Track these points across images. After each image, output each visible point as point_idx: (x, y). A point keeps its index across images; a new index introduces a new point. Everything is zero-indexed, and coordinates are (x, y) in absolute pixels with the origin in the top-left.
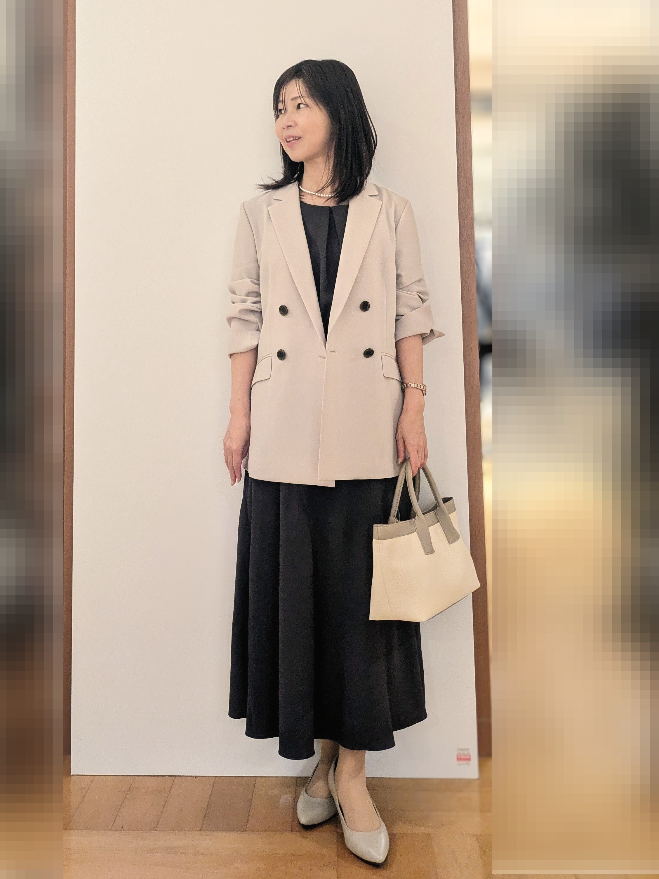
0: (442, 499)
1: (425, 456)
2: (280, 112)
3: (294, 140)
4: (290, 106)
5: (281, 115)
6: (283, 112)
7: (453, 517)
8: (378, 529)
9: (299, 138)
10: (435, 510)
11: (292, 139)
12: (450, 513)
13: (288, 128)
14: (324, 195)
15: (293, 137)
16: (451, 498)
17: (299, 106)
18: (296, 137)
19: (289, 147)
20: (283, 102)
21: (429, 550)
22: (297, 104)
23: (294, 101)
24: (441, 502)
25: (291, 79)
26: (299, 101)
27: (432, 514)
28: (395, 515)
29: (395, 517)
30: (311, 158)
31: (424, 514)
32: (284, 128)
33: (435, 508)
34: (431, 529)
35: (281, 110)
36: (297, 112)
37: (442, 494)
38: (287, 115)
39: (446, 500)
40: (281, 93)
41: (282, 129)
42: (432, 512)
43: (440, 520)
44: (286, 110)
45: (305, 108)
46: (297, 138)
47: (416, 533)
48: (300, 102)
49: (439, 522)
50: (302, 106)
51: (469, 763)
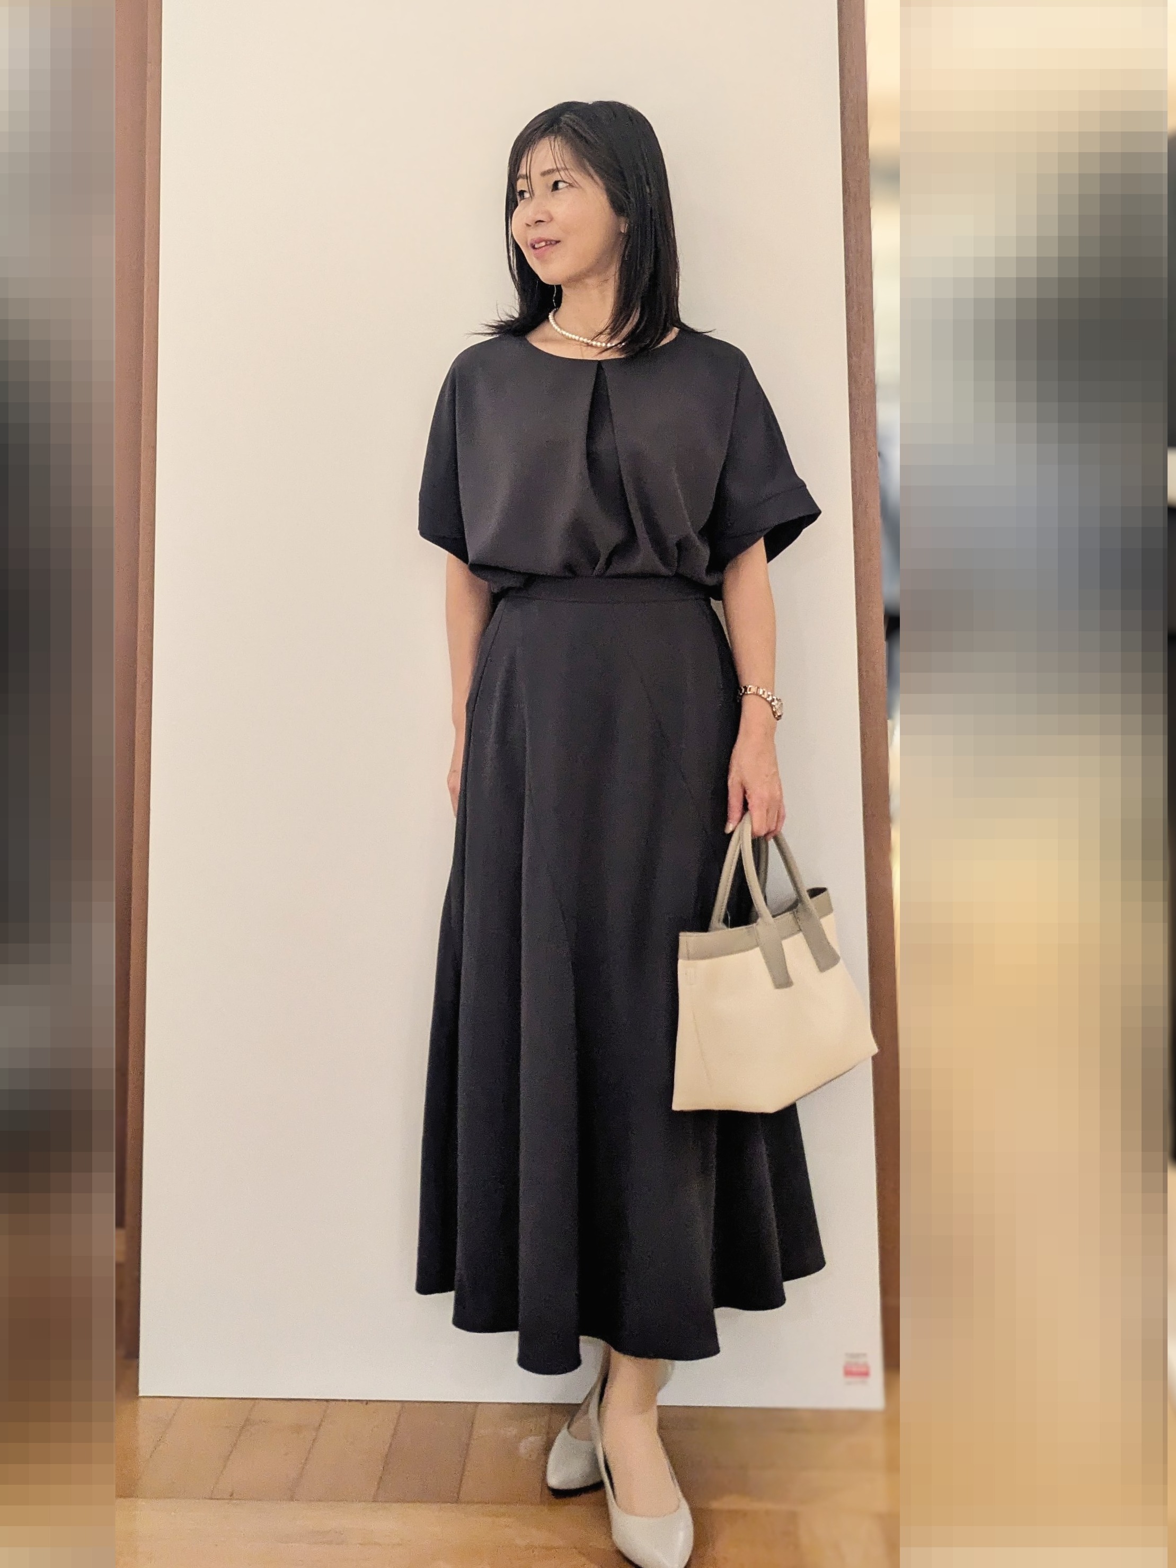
0: (808, 891)
1: (780, 818)
2: (520, 196)
3: (546, 245)
4: (540, 185)
5: (522, 201)
6: (527, 195)
7: (828, 923)
8: (688, 940)
9: (558, 242)
10: (795, 910)
11: (543, 244)
12: (821, 917)
13: (537, 223)
14: (599, 344)
15: (546, 241)
16: (823, 890)
17: (555, 186)
18: (551, 241)
19: (537, 258)
20: (527, 179)
21: (783, 980)
22: (552, 183)
23: (547, 177)
24: (806, 896)
25: (542, 136)
26: (556, 177)
27: (788, 916)
28: (722, 917)
29: (721, 920)
30: (577, 279)
31: (774, 916)
32: (530, 224)
33: (794, 906)
34: (787, 944)
35: (522, 192)
36: (553, 196)
37: (808, 883)
38: (535, 201)
39: (815, 892)
40: (524, 160)
41: (525, 226)
42: (788, 913)
43: (802, 928)
44: (532, 193)
45: (566, 189)
46: (553, 243)
47: (758, 949)
48: (559, 178)
49: (800, 930)
50: (561, 185)
51: (867, 1380)
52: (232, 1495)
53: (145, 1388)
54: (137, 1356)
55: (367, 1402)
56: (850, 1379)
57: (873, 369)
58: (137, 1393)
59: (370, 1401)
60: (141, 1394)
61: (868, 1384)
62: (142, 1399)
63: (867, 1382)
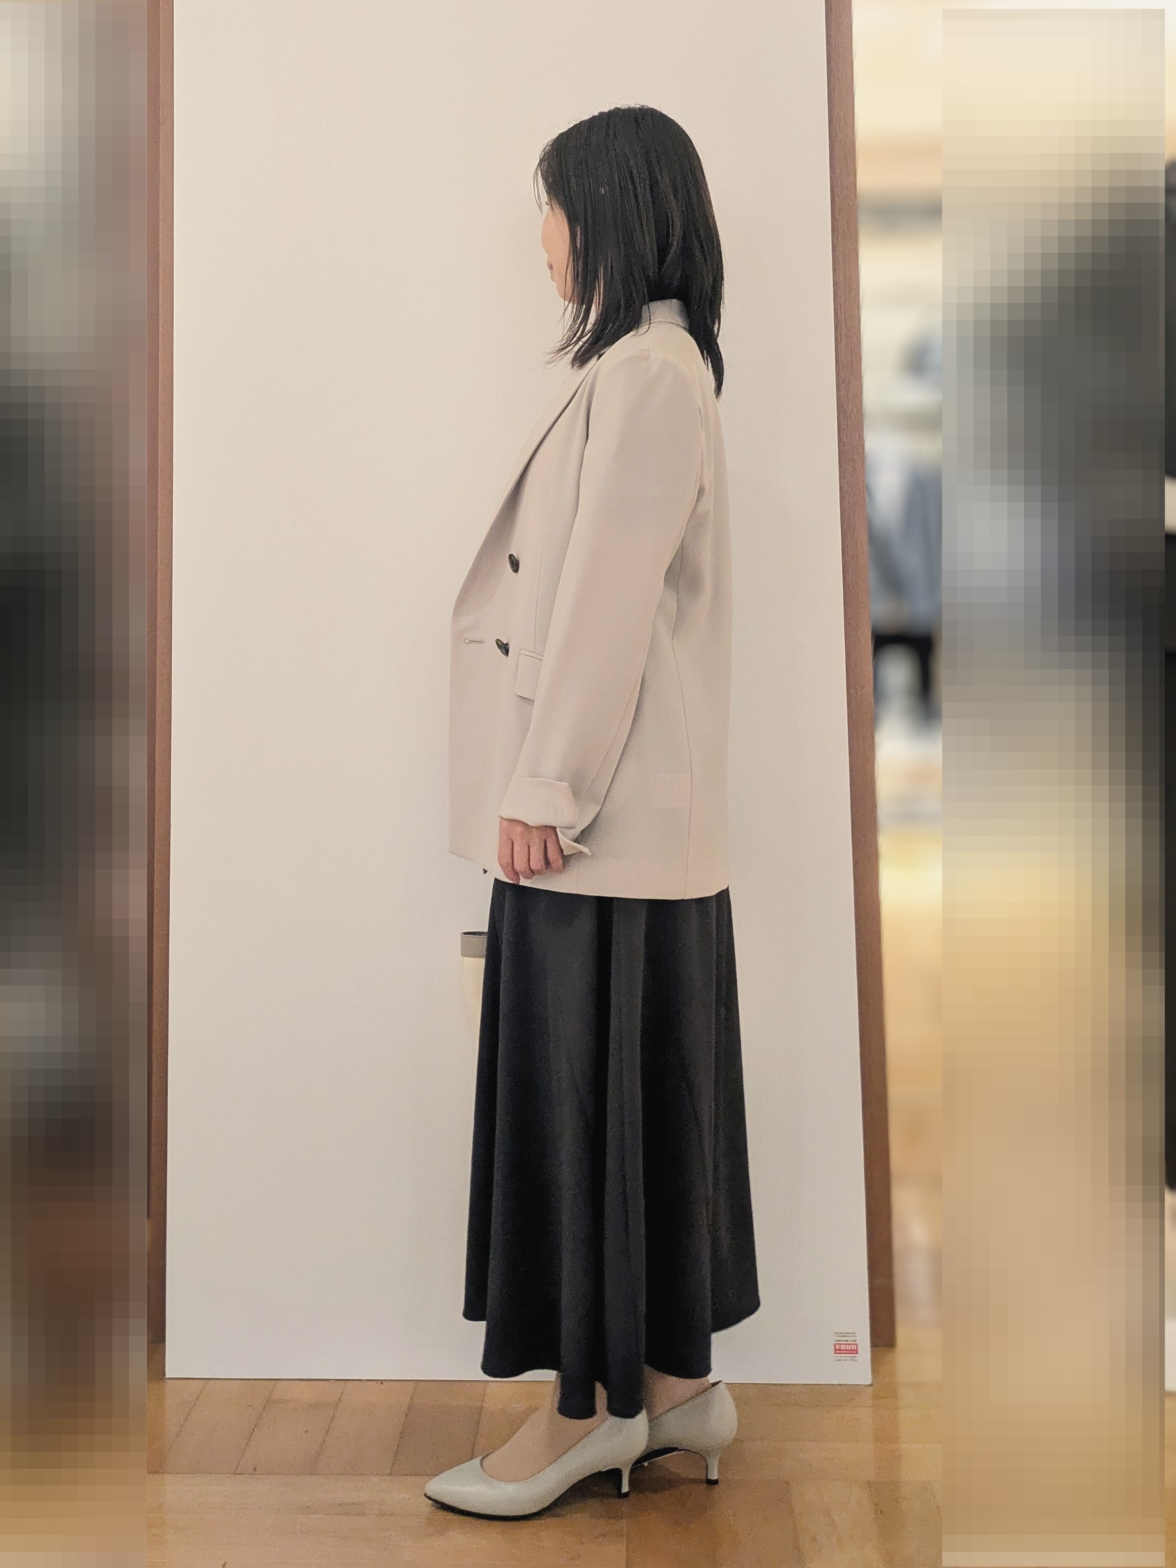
51: (854, 1357)
52: (255, 1470)
53: (171, 1371)
54: (163, 1340)
55: (382, 1382)
56: (840, 1356)
57: (861, 401)
58: (164, 1374)
59: (384, 1380)
60: (167, 1376)
61: (856, 1360)
62: (168, 1381)
63: (855, 1359)
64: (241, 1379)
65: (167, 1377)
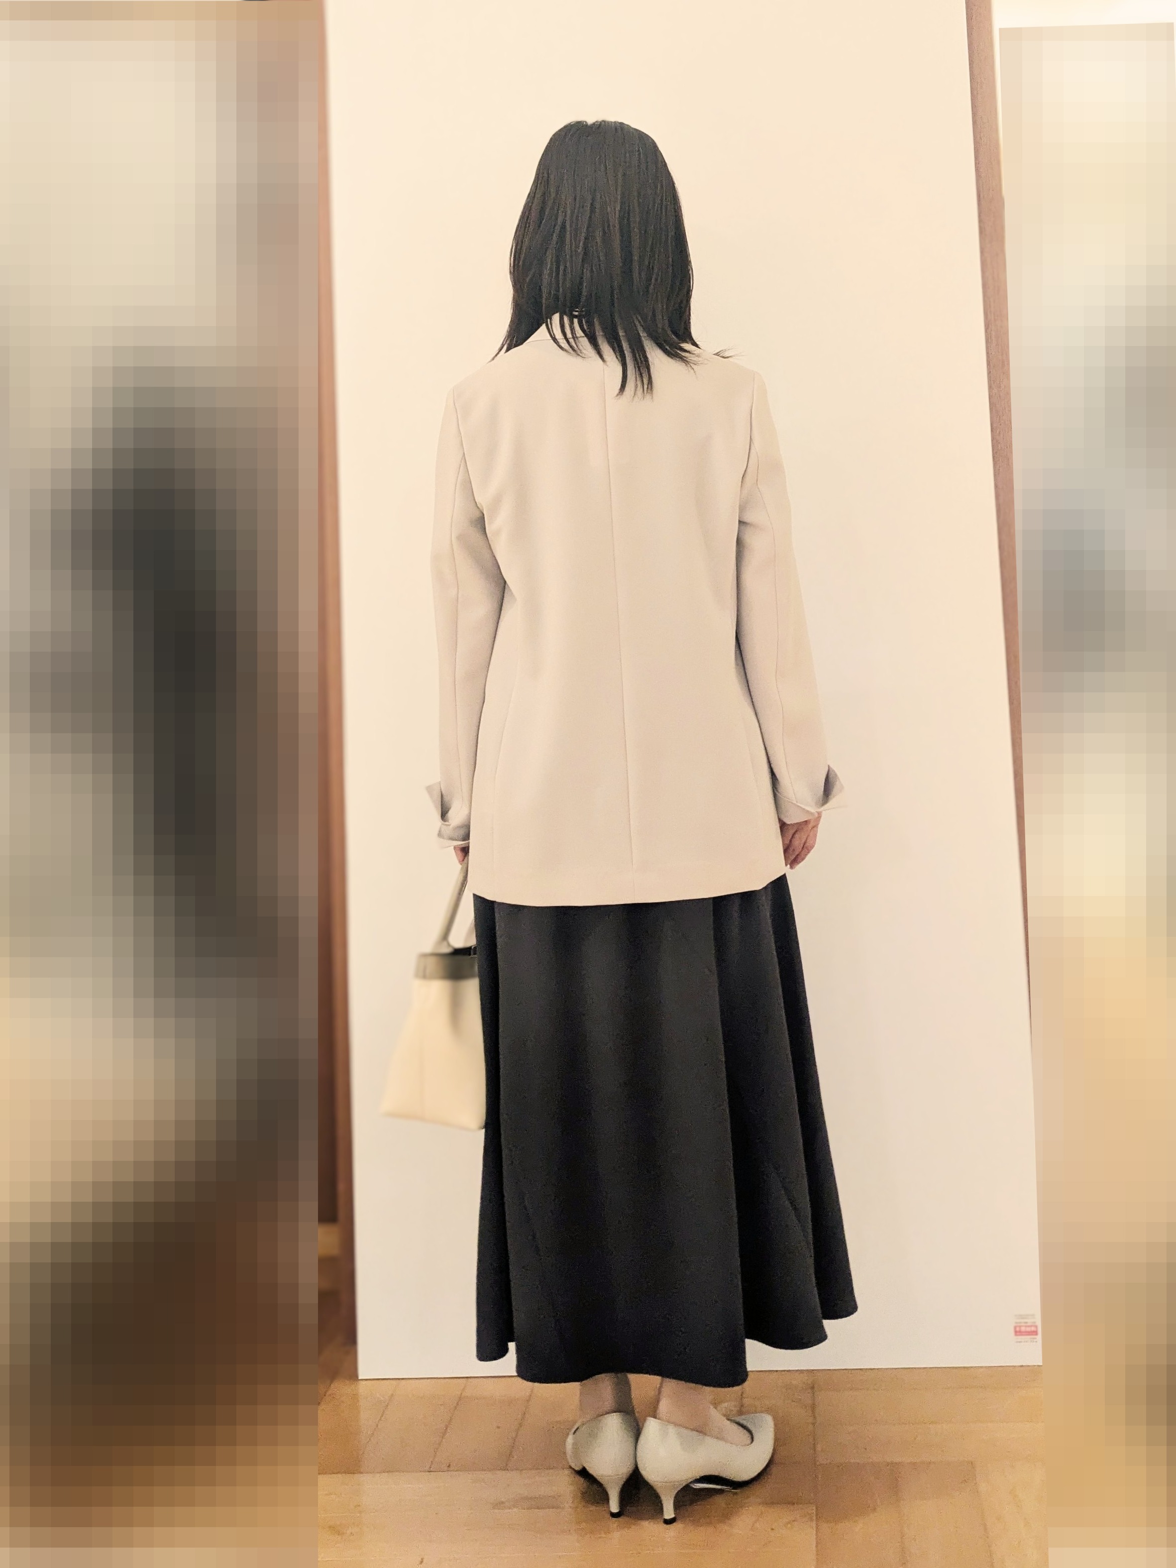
51: (1034, 1338)
52: (449, 1466)
53: (364, 1372)
56: (1020, 1338)
58: (357, 1376)
61: (1036, 1342)
62: (364, 1383)
63: (1035, 1340)
64: (428, 1378)
65: (360, 1378)
